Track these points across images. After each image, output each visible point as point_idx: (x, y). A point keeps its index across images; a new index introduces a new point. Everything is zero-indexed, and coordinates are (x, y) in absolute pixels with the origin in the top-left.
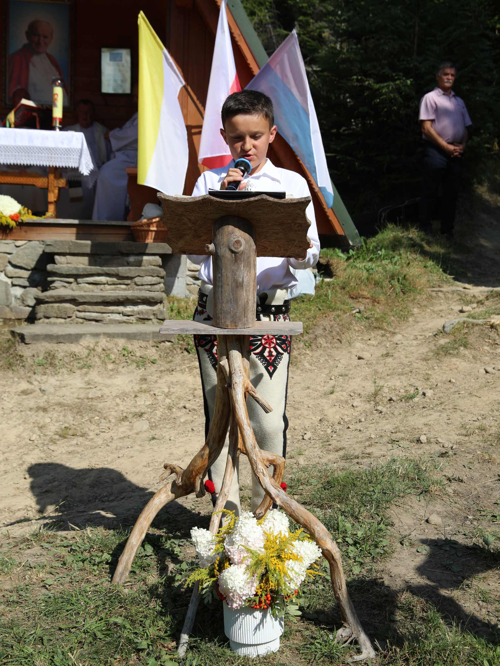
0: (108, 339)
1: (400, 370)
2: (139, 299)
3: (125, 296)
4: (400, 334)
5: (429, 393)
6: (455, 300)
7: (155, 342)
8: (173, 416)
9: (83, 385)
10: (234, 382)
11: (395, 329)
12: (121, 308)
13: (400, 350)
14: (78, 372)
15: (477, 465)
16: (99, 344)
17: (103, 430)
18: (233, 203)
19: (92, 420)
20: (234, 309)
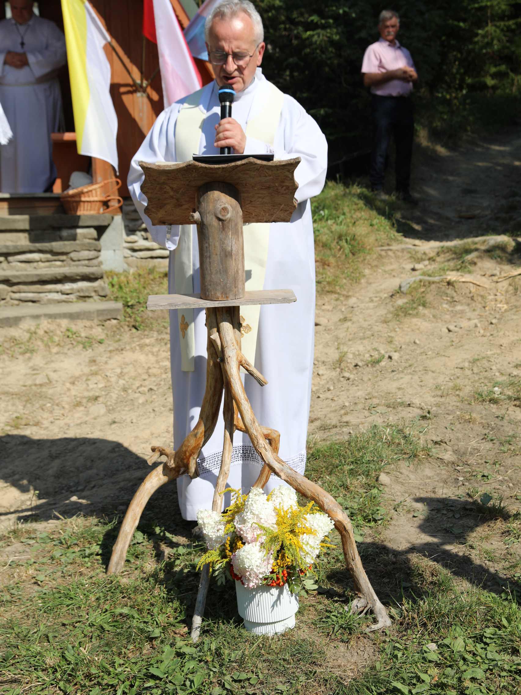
0: (50, 320)
1: (361, 334)
2: (78, 275)
3: (63, 273)
4: (354, 296)
5: (395, 356)
6: (406, 258)
7: (100, 321)
8: (131, 397)
9: (29, 371)
10: (227, 355)
11: (348, 292)
12: (59, 287)
13: (357, 313)
14: (21, 357)
15: (459, 426)
16: (41, 326)
17: (58, 417)
18: (219, 168)
19: (44, 407)
20: (224, 280)
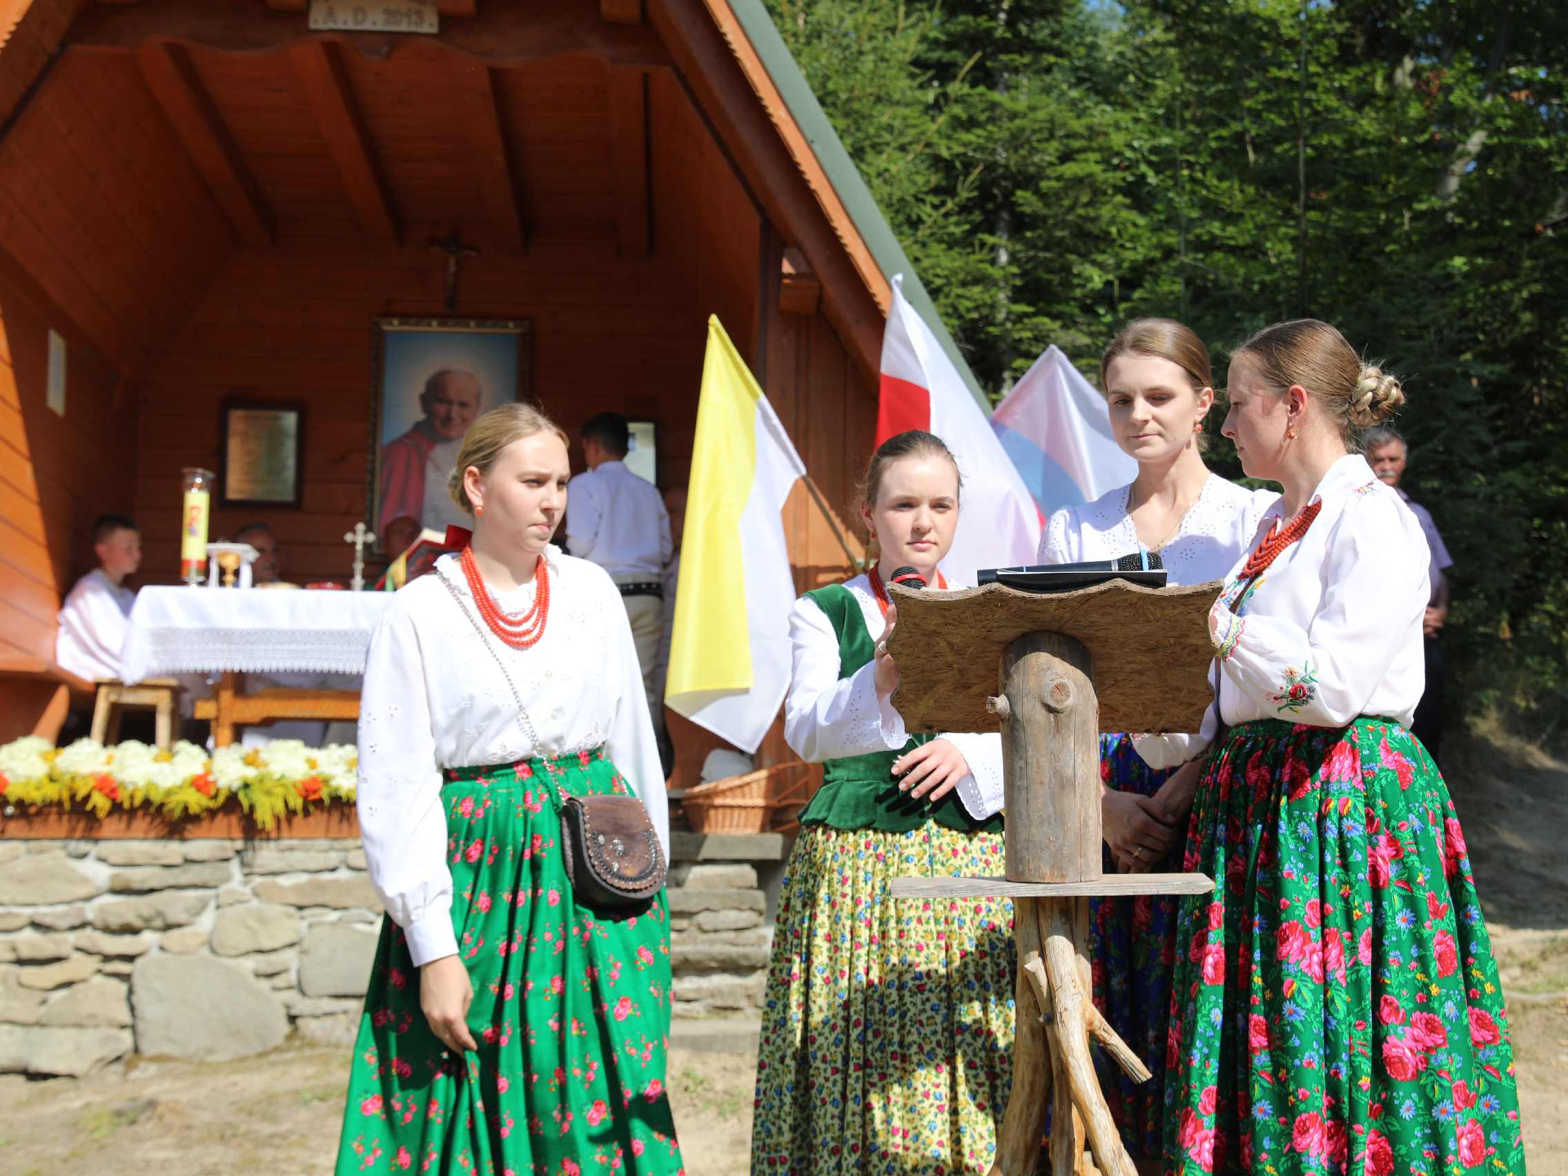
2: (713, 959)
3: (681, 954)
10: (1060, 1008)
18: (1052, 600)
20: (1057, 838)
